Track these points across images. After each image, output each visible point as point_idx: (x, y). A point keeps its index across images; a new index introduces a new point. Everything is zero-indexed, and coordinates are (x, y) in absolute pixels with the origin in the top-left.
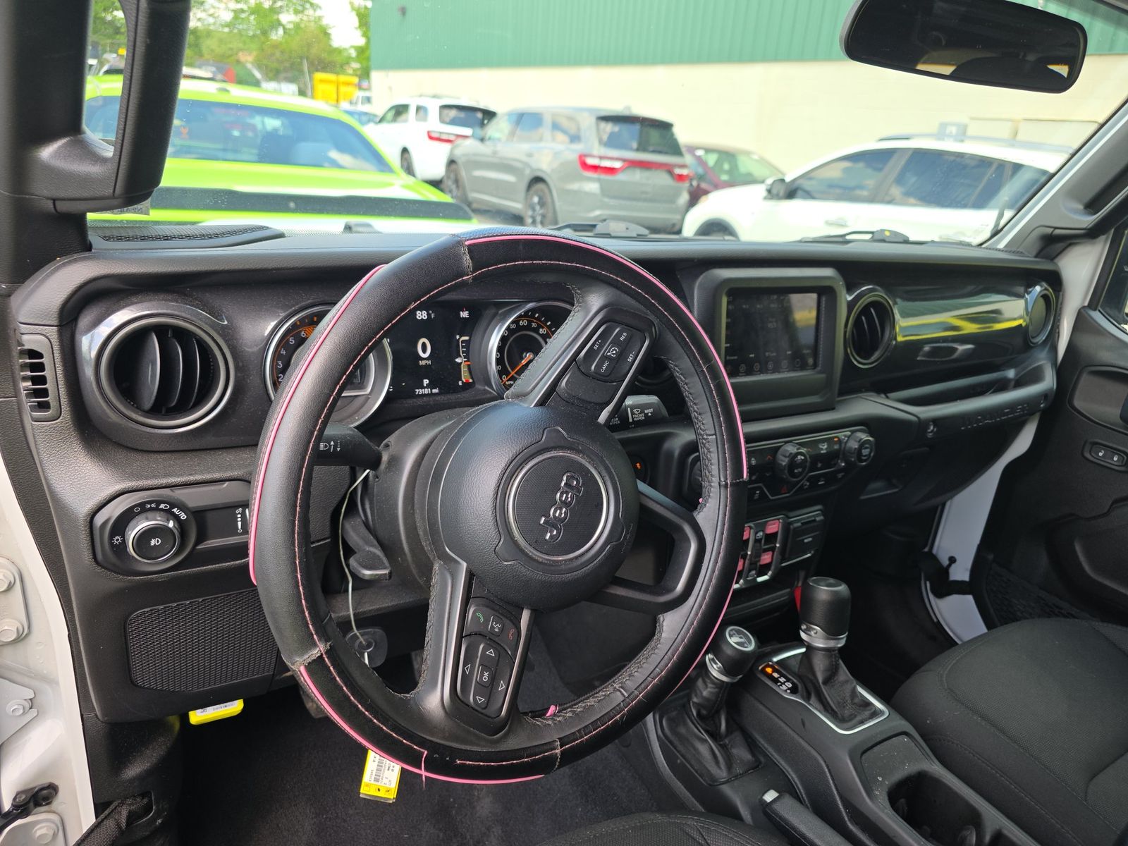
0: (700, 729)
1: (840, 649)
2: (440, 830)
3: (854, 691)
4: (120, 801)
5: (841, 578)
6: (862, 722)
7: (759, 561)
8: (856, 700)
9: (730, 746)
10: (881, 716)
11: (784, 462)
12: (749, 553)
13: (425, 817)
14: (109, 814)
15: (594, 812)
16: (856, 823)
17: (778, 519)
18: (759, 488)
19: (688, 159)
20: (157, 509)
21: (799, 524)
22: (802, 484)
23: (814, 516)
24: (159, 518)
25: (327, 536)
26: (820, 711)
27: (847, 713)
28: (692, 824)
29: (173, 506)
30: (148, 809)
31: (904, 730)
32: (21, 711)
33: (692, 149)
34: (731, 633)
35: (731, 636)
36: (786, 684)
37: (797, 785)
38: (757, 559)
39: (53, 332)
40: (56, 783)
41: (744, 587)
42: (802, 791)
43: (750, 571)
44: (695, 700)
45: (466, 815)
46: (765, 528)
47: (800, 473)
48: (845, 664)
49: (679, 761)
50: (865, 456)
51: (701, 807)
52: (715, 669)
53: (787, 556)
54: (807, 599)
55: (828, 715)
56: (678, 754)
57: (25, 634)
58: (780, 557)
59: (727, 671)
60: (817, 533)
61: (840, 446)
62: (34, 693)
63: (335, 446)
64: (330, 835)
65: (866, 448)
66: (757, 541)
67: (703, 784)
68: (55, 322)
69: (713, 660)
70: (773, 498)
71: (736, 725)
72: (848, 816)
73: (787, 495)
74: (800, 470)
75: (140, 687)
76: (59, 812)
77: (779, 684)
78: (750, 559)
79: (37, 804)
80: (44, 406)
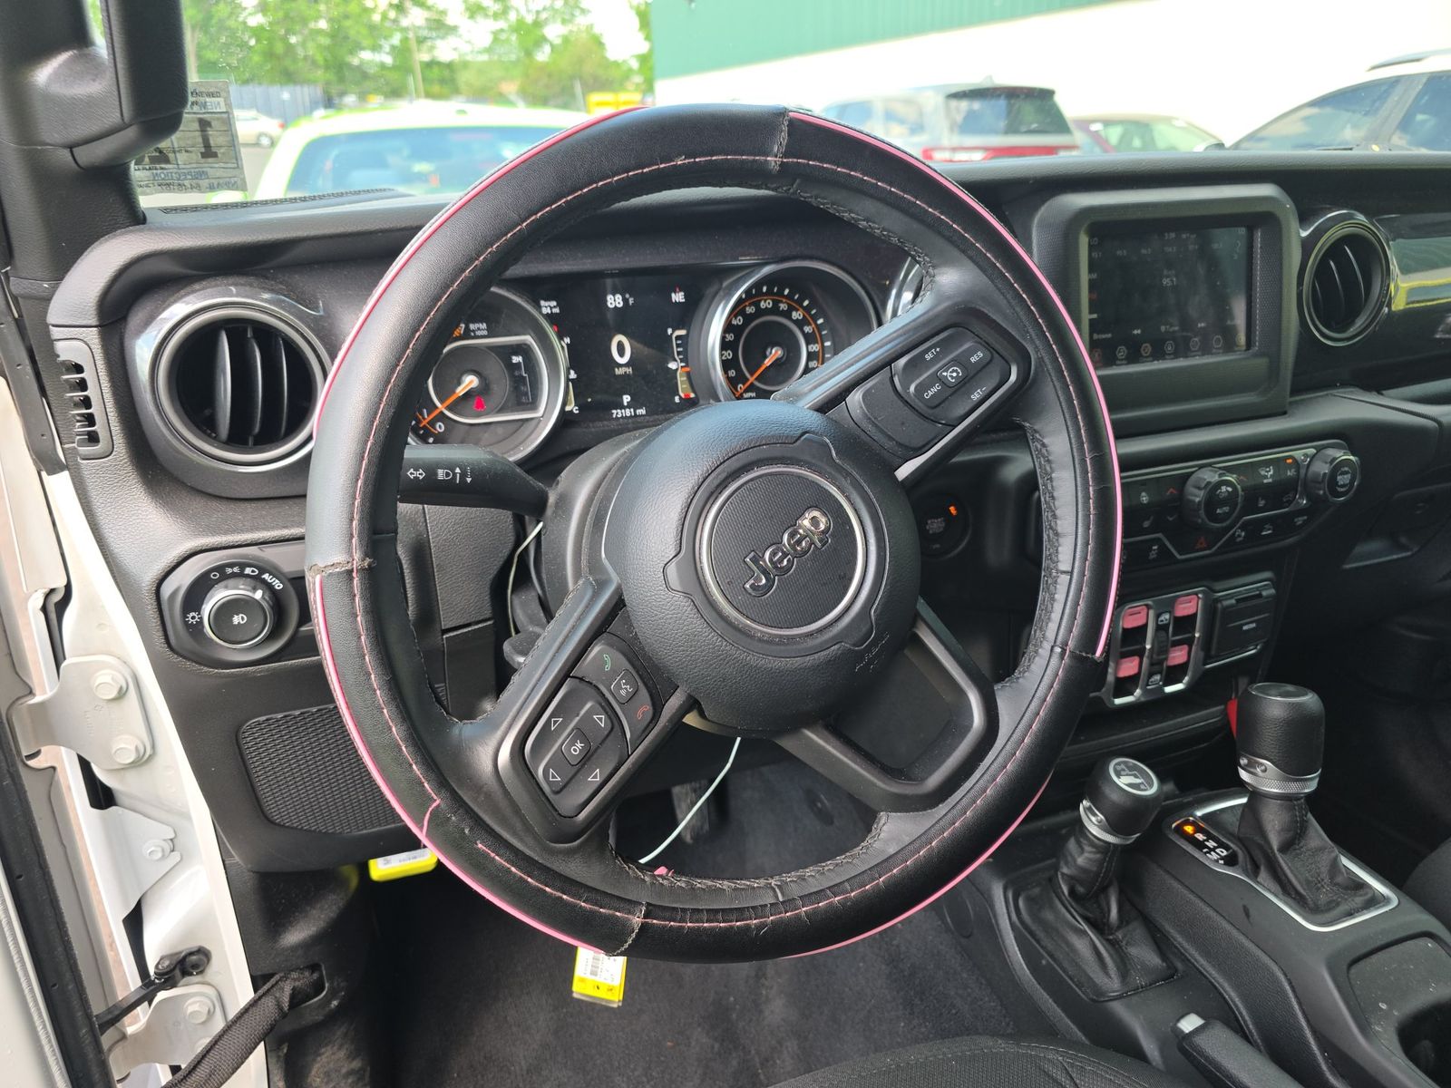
0: (1075, 914)
1: (1308, 796)
2: (716, 1039)
3: (1335, 866)
4: (282, 974)
5: (1306, 683)
6: (1350, 914)
7: (1166, 659)
8: (1339, 879)
9: (1124, 943)
10: (1384, 906)
11: (1197, 496)
12: (1148, 647)
13: (696, 1019)
14: (269, 990)
15: (923, 1030)
16: (1341, 1076)
17: (1196, 594)
18: (1157, 541)
19: (1078, 137)
20: (241, 575)
21: (1233, 601)
22: (1234, 534)
23: (1257, 588)
24: (242, 587)
25: (487, 616)
26: (1276, 896)
27: (1323, 899)
28: (1053, 1057)
29: (262, 571)
30: (318, 987)
31: (1425, 929)
32: (160, 855)
33: (1084, 124)
34: (1119, 768)
35: (1119, 775)
36: (1218, 850)
37: (1238, 1009)
38: (1164, 657)
39: (93, 335)
40: (208, 947)
41: (1143, 699)
42: (1247, 1018)
43: (1151, 675)
44: (1065, 870)
45: (751, 1021)
46: (1173, 608)
47: (1226, 516)
48: (1316, 819)
49: (1044, 962)
50: (1342, 486)
51: (1079, 1034)
52: (1094, 823)
53: (1213, 652)
54: (1249, 718)
55: (1289, 900)
56: (1041, 951)
57: (147, 756)
58: (1202, 654)
59: (1113, 826)
60: (1266, 615)
61: (1298, 471)
62: (175, 832)
63: (463, 475)
64: (571, 1035)
65: (1346, 473)
66: (1160, 628)
67: (1082, 999)
68: (94, 321)
69: (1089, 809)
70: (1183, 557)
71: (1135, 910)
72: (1327, 1063)
73: (1207, 552)
74: (1226, 509)
75: (279, 825)
76: (215, 985)
77: (1205, 850)
78: (1151, 657)
79: (185, 973)
80: (93, 438)
